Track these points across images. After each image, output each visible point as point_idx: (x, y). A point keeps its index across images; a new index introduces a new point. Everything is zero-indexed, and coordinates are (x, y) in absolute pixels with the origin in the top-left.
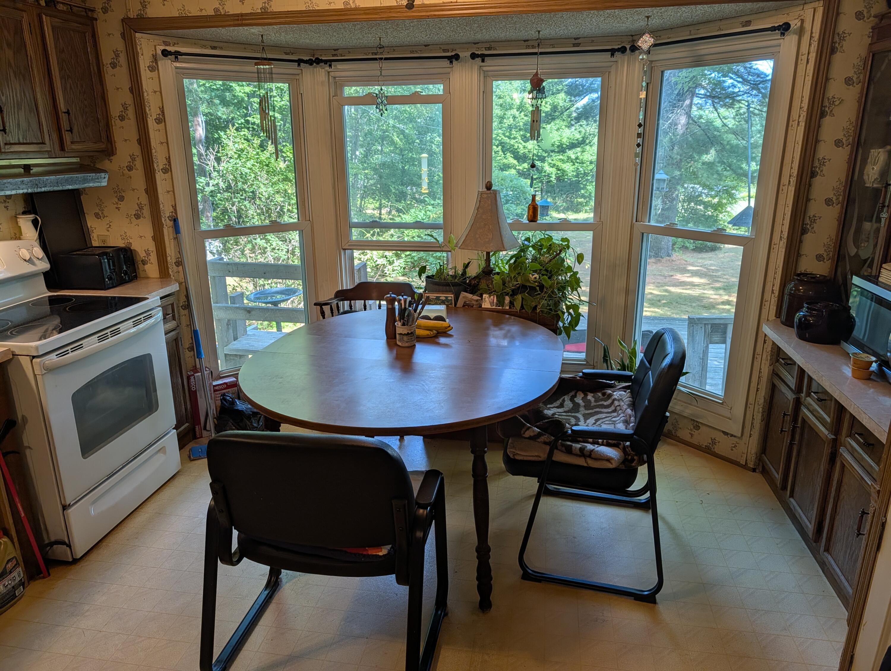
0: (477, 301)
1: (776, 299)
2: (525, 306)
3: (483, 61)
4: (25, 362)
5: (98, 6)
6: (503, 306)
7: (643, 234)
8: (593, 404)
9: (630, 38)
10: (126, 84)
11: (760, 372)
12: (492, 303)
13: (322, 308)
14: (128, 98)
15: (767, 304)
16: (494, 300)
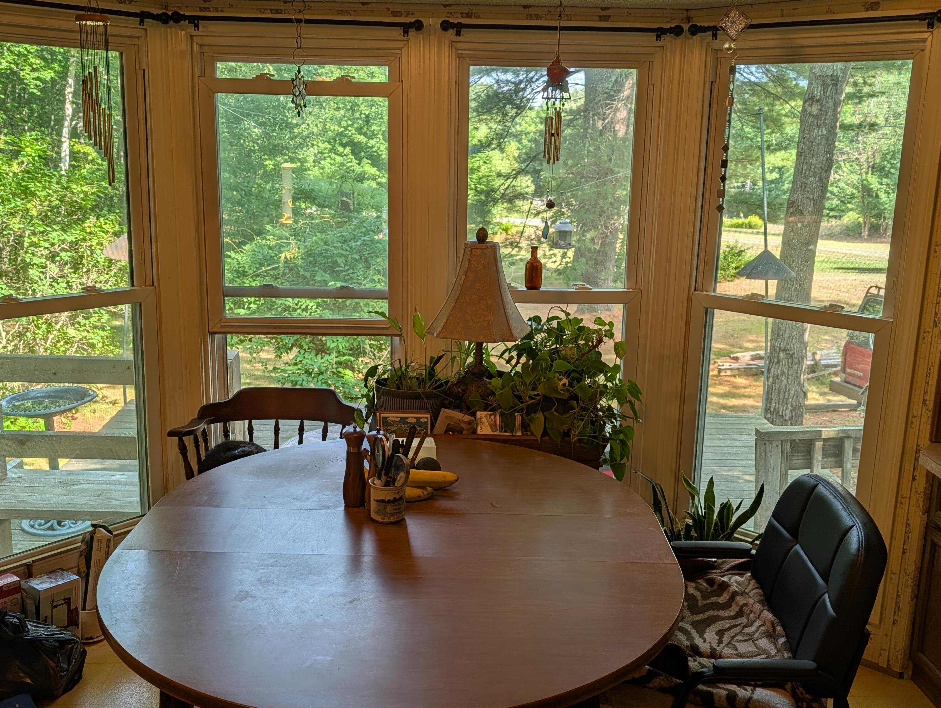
0: (469, 423)
1: (930, 414)
2: (549, 431)
3: (458, 34)
6: (512, 432)
7: (707, 309)
9: (685, 14)
11: (908, 525)
12: (493, 426)
13: (181, 440)
15: (916, 421)
16: (495, 421)
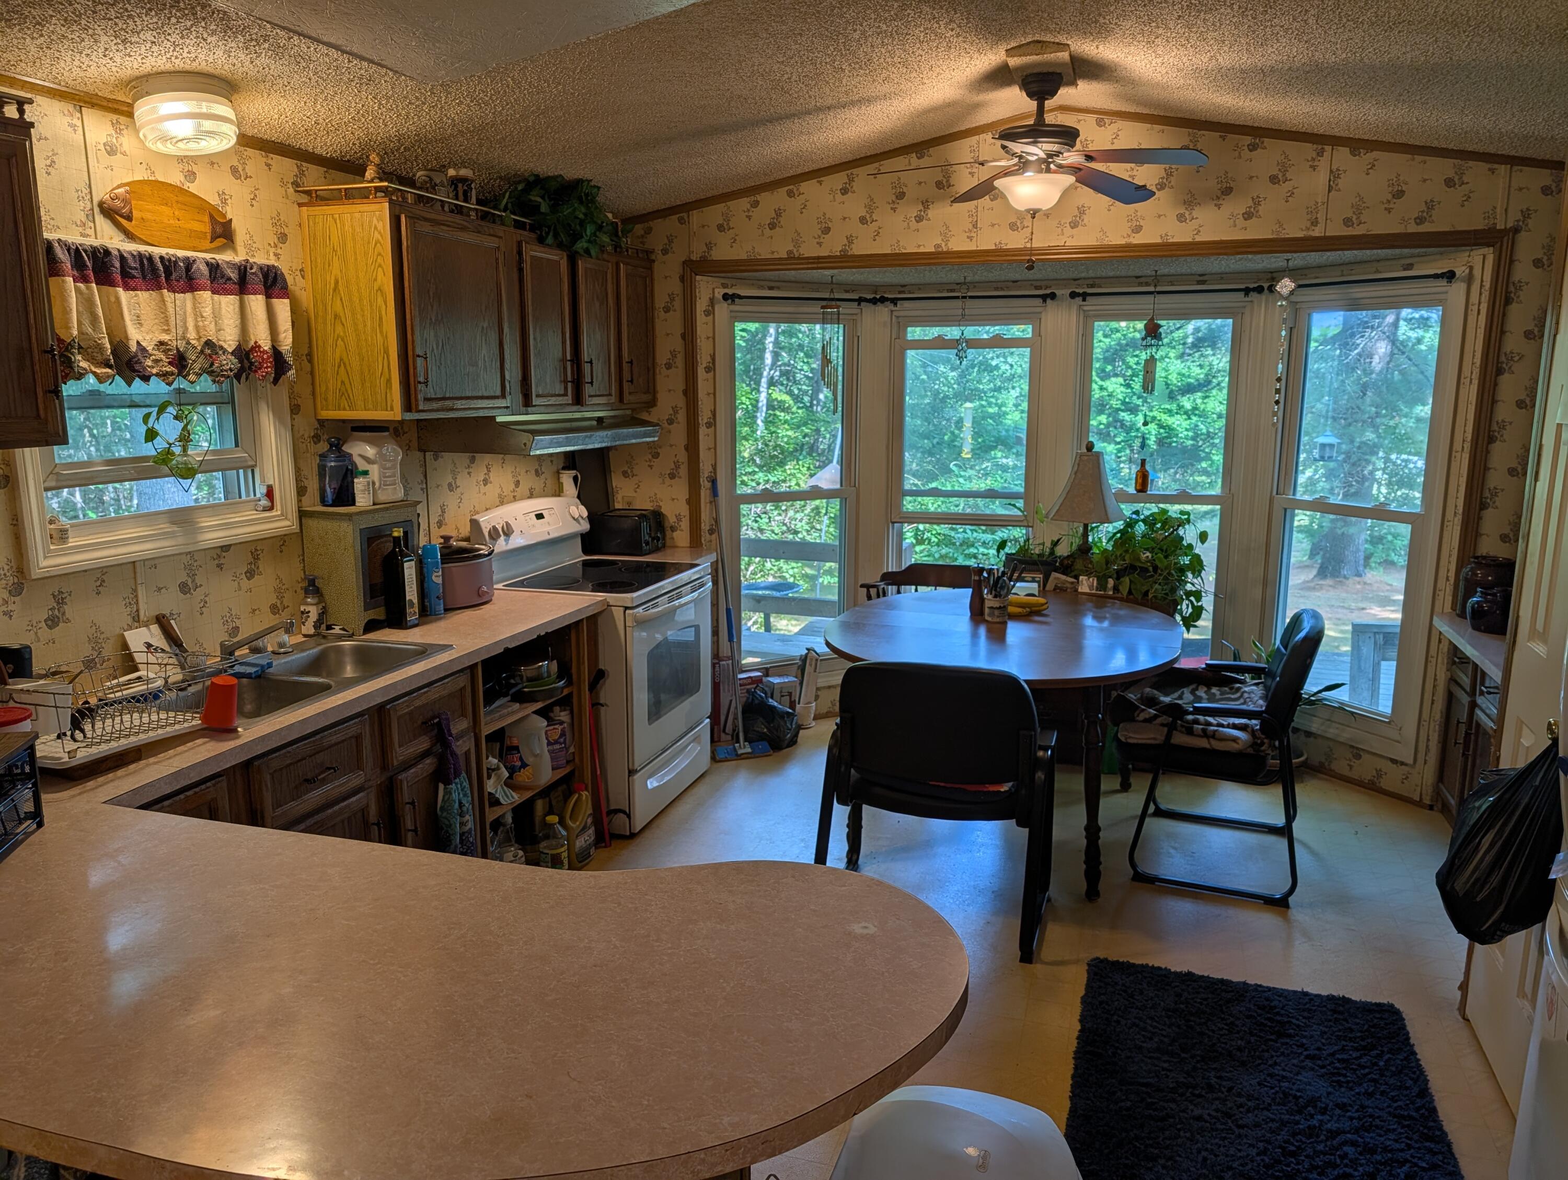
0: (1072, 583)
1: (1452, 588)
2: (1133, 591)
3: (1084, 300)
4: (618, 613)
5: (659, 248)
6: (1105, 591)
7: (1285, 510)
8: (1218, 697)
9: (1270, 275)
10: (678, 330)
11: (1435, 680)
12: (1091, 587)
13: (868, 591)
14: (677, 344)
15: (1441, 594)
16: (1093, 584)
